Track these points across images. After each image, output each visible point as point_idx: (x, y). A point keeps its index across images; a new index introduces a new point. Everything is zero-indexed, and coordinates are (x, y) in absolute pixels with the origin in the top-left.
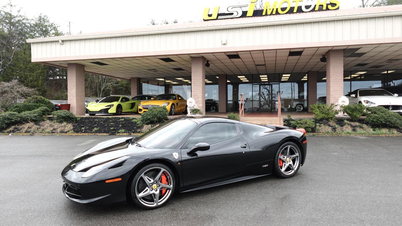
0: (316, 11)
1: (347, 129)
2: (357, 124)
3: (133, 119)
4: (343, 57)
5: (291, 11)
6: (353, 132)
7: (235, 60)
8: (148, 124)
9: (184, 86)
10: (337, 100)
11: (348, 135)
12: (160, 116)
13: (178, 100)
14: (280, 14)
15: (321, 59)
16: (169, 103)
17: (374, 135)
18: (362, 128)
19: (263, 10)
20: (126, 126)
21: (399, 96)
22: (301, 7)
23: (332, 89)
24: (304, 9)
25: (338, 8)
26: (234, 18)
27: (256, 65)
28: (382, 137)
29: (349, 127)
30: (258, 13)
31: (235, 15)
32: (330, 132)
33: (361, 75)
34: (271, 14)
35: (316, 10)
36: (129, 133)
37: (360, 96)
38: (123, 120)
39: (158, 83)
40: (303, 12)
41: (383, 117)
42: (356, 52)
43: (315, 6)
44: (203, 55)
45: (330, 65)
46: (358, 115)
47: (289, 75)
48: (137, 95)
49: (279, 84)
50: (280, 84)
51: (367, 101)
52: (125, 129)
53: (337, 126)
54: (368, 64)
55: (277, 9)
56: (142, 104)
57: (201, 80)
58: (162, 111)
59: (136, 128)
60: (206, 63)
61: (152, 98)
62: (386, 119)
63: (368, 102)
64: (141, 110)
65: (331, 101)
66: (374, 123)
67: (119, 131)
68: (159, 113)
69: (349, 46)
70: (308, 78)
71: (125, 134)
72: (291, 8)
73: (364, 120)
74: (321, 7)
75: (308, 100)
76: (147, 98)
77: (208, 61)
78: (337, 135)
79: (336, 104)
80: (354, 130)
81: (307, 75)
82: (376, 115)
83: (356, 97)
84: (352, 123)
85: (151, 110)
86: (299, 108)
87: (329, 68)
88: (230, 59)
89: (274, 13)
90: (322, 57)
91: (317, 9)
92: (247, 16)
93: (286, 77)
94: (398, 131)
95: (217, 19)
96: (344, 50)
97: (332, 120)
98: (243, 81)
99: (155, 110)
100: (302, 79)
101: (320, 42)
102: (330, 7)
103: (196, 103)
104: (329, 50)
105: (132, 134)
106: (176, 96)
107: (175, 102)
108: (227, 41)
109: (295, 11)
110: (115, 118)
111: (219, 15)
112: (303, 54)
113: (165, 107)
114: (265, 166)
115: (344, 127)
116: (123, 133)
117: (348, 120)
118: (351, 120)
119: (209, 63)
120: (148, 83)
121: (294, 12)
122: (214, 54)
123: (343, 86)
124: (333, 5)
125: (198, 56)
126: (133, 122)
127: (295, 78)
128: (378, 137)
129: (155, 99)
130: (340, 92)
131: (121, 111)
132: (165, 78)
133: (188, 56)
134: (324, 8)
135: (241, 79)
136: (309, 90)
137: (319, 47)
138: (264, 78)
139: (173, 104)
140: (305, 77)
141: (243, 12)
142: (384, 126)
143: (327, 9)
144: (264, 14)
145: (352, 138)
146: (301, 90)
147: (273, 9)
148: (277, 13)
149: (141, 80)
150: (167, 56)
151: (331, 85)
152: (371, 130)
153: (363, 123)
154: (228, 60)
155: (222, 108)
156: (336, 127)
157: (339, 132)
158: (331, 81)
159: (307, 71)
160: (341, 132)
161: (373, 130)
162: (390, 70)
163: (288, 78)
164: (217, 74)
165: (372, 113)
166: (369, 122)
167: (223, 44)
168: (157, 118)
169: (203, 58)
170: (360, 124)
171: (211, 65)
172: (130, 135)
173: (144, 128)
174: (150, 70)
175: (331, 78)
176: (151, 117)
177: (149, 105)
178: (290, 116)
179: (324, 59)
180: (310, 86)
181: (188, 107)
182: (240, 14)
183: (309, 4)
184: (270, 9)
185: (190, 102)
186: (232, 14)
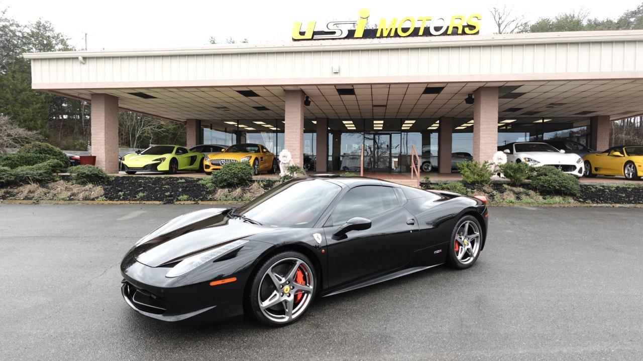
0: (449, 35)
1: (509, 197)
2: (521, 189)
3: (199, 180)
4: (497, 98)
5: (415, 33)
6: (517, 201)
7: (346, 97)
8: (223, 187)
10: (491, 157)
11: (511, 204)
12: (242, 176)
13: (262, 154)
14: (400, 36)
15: (466, 100)
16: (251, 157)
17: (545, 205)
18: (529, 195)
19: (377, 29)
20: (189, 190)
21: (566, 153)
22: (429, 28)
23: (482, 141)
24: (432, 31)
25: (477, 33)
26: (336, 39)
27: (374, 106)
28: (555, 207)
29: (512, 194)
30: (369, 34)
31: (338, 34)
33: (507, 124)
34: (389, 36)
35: (448, 33)
36: (194, 200)
37: (517, 151)
38: (183, 181)
39: (226, 129)
40: (431, 35)
41: (556, 180)
42: (514, 92)
43: (448, 27)
44: (302, 88)
45: (482, 107)
46: (522, 178)
47: (413, 122)
48: (196, 145)
49: (401, 133)
51: (528, 158)
52: (187, 195)
53: (494, 192)
54: (522, 110)
55: (396, 29)
56: (210, 159)
57: (300, 125)
58: (245, 169)
59: (205, 193)
60: (305, 99)
61: (223, 150)
62: (560, 183)
63: (529, 160)
64: (208, 167)
65: (481, 157)
66: (544, 188)
67: (179, 198)
68: (240, 171)
69: (507, 82)
70: (439, 127)
71: (189, 202)
72: (415, 28)
73: (530, 184)
74: (456, 29)
75: (439, 157)
76: (212, 149)
77: (307, 98)
78: (497, 205)
79: (490, 162)
80: (518, 198)
81: (438, 122)
82: (547, 178)
83: (512, 152)
84: (514, 189)
86: (426, 167)
87: (479, 112)
88: (340, 95)
89: (392, 34)
90: (467, 97)
91: (449, 32)
92: (355, 37)
93: (408, 124)
94: (575, 200)
95: (312, 39)
96: (500, 87)
97: (487, 183)
98: (348, 128)
100: (430, 128)
101: (471, 75)
102: (467, 30)
103: (292, 158)
104: (480, 87)
105: (200, 202)
106: (258, 147)
107: (259, 155)
108: (339, 68)
109: (421, 33)
110: (171, 178)
111: (315, 33)
112: (443, 91)
113: (247, 162)
114: (438, 252)
115: (505, 194)
116: (185, 200)
117: (508, 184)
118: (513, 185)
119: (309, 100)
120: (211, 129)
121: (419, 35)
122: (319, 87)
123: (497, 137)
124: (472, 27)
125: (296, 88)
126: (200, 185)
127: (422, 128)
128: (550, 208)
129: (227, 151)
130: (493, 145)
131: (176, 168)
132: (238, 122)
133: (279, 88)
134: (460, 31)
135: (346, 126)
136: (442, 142)
137: (467, 82)
138: (378, 125)
139: (256, 159)
140: (434, 125)
141: (349, 31)
142: (559, 193)
143: (464, 33)
144: (378, 34)
145: (517, 209)
146: (426, 142)
147: (391, 29)
148: (397, 35)
149: (202, 123)
150: (249, 88)
151: (481, 135)
152: (541, 197)
153: (530, 189)
154: (337, 97)
155: (321, 165)
156: (493, 194)
157: (498, 201)
158: (481, 130)
159: (439, 117)
160: (501, 200)
161: (543, 198)
162: (547, 118)
163: (411, 125)
164: (315, 118)
165: (542, 175)
166: (538, 187)
167: (335, 73)
168: (238, 178)
169: (302, 92)
170: (525, 190)
171: (312, 103)
172: (197, 203)
173: (218, 193)
174: (218, 108)
175: (482, 126)
176: (228, 177)
177: (222, 160)
178: (428, 179)
179: (471, 99)
180: (443, 138)
181: (280, 163)
182: (345, 34)
183: (440, 25)
184: (387, 29)
185: (285, 156)
186: (334, 33)
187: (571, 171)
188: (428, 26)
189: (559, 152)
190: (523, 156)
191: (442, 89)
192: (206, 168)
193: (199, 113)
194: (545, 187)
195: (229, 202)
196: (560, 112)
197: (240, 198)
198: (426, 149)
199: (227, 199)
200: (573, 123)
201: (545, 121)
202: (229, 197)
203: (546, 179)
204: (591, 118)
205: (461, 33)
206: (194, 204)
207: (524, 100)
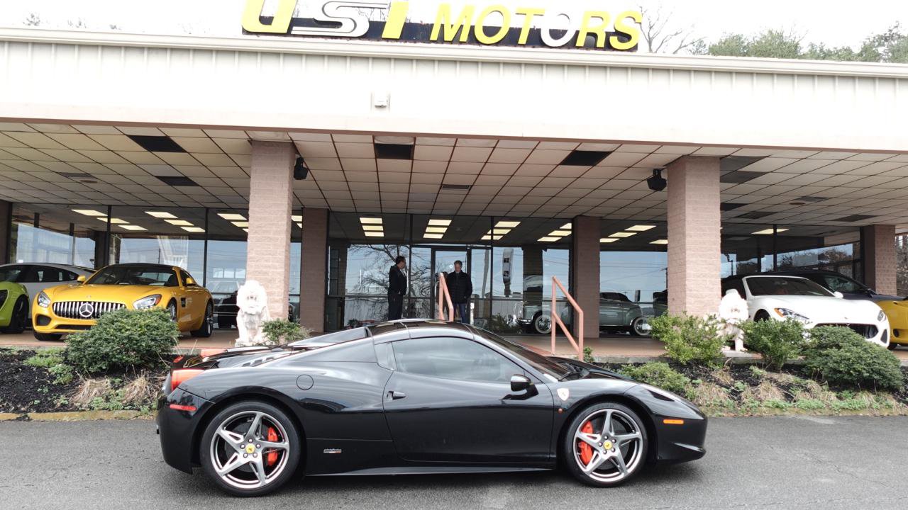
0: (578, 48)
1: (770, 395)
2: (791, 378)
3: (25, 355)
4: (718, 180)
6: (788, 405)
7: (390, 164)
8: (98, 375)
10: (709, 305)
11: (778, 411)
12: (150, 346)
14: (479, 43)
15: (649, 180)
16: (160, 297)
17: (845, 413)
18: (808, 390)
19: (432, 25)
22: (539, 31)
24: (546, 38)
25: (635, 48)
26: (341, 38)
27: (443, 186)
28: (865, 417)
29: (774, 389)
31: (346, 29)
32: (726, 403)
34: (456, 40)
35: (578, 44)
36: (17, 410)
37: (754, 294)
39: (72, 226)
41: (860, 357)
42: (744, 169)
43: (577, 33)
44: (295, 136)
47: (513, 224)
50: (494, 248)
51: (784, 310)
53: (739, 384)
55: (472, 28)
58: (157, 328)
59: (46, 390)
60: (297, 164)
61: (80, 279)
62: (869, 364)
63: (786, 313)
64: (43, 320)
66: (839, 375)
68: (144, 334)
69: (741, 147)
72: (511, 30)
73: (804, 366)
74: (592, 38)
77: (300, 160)
78: (750, 413)
80: (788, 397)
81: (569, 226)
82: (842, 352)
84: (775, 376)
85: (113, 322)
86: (542, 324)
87: (683, 208)
88: (377, 157)
89: (464, 37)
90: (651, 175)
91: (581, 41)
92: (383, 36)
94: (899, 401)
95: (288, 34)
96: (722, 158)
97: (716, 364)
98: (368, 234)
100: (544, 239)
102: (614, 41)
104: (682, 156)
105: (33, 415)
107: (176, 293)
108: (389, 97)
109: (523, 39)
112: (605, 161)
115: (761, 387)
117: (759, 365)
118: (771, 367)
119: (304, 166)
121: (519, 43)
123: (720, 262)
124: (624, 37)
126: (30, 368)
127: (526, 235)
128: (853, 417)
130: (713, 279)
133: (242, 134)
134: (601, 43)
135: (365, 228)
136: (580, 271)
138: (437, 228)
139: (173, 302)
140: (556, 233)
141: (371, 23)
142: (868, 385)
143: (608, 46)
144: (434, 36)
145: (793, 421)
147: (462, 26)
148: (473, 39)
149: (15, 212)
150: (162, 129)
151: (687, 259)
152: (833, 395)
153: (806, 377)
154: (369, 162)
155: (311, 317)
156: (737, 388)
157: (751, 405)
158: (687, 246)
159: (573, 216)
160: (757, 403)
161: (837, 397)
162: (782, 226)
163: (506, 232)
165: (831, 347)
166: (823, 373)
167: (377, 107)
168: (138, 351)
170: (798, 379)
171: (309, 174)
172: (25, 418)
173: (85, 391)
174: (67, 175)
175: (688, 240)
176: (113, 348)
177: (84, 302)
178: (589, 353)
179: (656, 182)
180: (580, 261)
181: (239, 313)
182: (363, 28)
183: (560, 27)
184: (452, 26)
185: (252, 298)
186: (338, 25)
187: (872, 337)
188: (537, 27)
189: (833, 296)
190: (770, 303)
191: (603, 155)
192: (38, 323)
193: (15, 185)
194: (840, 372)
195: (116, 413)
196: (812, 216)
197: (145, 402)
198: (533, 283)
199: (107, 405)
200: (823, 238)
201: (778, 230)
202: (114, 402)
203: (840, 356)
204: (862, 229)
205: (603, 46)
206: (18, 419)
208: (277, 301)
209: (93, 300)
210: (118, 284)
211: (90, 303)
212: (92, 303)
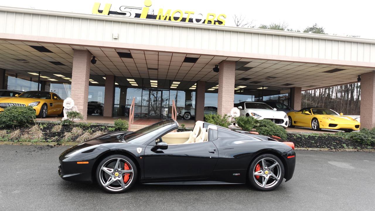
4: (235, 70)
7: (126, 60)
9: (64, 85)
10: (229, 111)
12: (22, 119)
13: (52, 100)
15: (214, 69)
16: (39, 102)
21: (277, 110)
22: (192, 19)
23: (223, 99)
24: (195, 22)
27: (149, 69)
31: (128, 15)
33: (241, 89)
37: (247, 108)
39: (31, 78)
41: (272, 130)
42: (245, 66)
43: (205, 20)
44: (89, 48)
45: (224, 75)
46: (250, 127)
47: (179, 83)
50: (170, 91)
51: (254, 113)
54: (250, 79)
55: (170, 17)
57: (85, 78)
60: (92, 59)
61: (17, 95)
62: (275, 132)
63: (255, 114)
65: (222, 111)
68: (20, 115)
69: (241, 58)
70: (196, 88)
72: (183, 18)
74: (210, 21)
75: (195, 109)
76: (11, 94)
77: (94, 57)
79: (228, 115)
81: (196, 84)
82: (266, 128)
83: (243, 109)
85: (10, 110)
86: (187, 116)
87: (222, 78)
88: (120, 57)
89: (167, 20)
90: (215, 67)
91: (206, 23)
92: (140, 18)
93: (175, 84)
96: (236, 62)
98: (132, 85)
99: (16, 110)
100: (191, 88)
101: (216, 51)
102: (217, 23)
103: (75, 105)
104: (223, 61)
106: (50, 94)
107: (48, 101)
108: (119, 35)
109: (187, 22)
111: (110, 12)
112: (198, 61)
113: (32, 107)
119: (96, 59)
120: (16, 77)
122: (103, 49)
123: (234, 97)
124: (220, 22)
125: (82, 48)
127: (184, 87)
129: (21, 97)
130: (231, 103)
132: (39, 73)
133: (68, 46)
134: (213, 24)
135: (130, 83)
136: (198, 99)
137: (215, 56)
138: (154, 83)
139: (45, 104)
140: (193, 86)
141: (136, 14)
144: (157, 19)
146: (188, 97)
150: (40, 44)
151: (223, 95)
154: (118, 59)
155: (107, 111)
158: (223, 91)
159: (196, 81)
162: (265, 87)
163: (177, 85)
164: (104, 75)
165: (263, 126)
167: (114, 39)
168: (17, 121)
169: (89, 53)
171: (97, 62)
174: (18, 60)
175: (223, 89)
176: (7, 119)
177: (10, 103)
178: (184, 126)
179: (217, 69)
180: (198, 96)
181: (64, 109)
182: (133, 16)
183: (199, 18)
184: (163, 16)
185: (68, 103)
186: (125, 14)
187: (281, 123)
189: (273, 109)
190: (250, 111)
191: (197, 59)
195: (5, 142)
196: (273, 83)
197: (17, 139)
198: (188, 103)
199: (3, 140)
200: (280, 91)
201: (264, 88)
202: (6, 138)
203: (265, 129)
204: (291, 88)
207: (251, 73)
208: (81, 105)
209: (13, 103)
210: (32, 98)
211: (12, 103)
212: (13, 104)
